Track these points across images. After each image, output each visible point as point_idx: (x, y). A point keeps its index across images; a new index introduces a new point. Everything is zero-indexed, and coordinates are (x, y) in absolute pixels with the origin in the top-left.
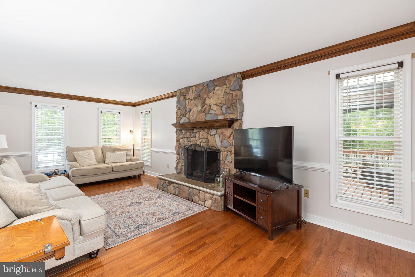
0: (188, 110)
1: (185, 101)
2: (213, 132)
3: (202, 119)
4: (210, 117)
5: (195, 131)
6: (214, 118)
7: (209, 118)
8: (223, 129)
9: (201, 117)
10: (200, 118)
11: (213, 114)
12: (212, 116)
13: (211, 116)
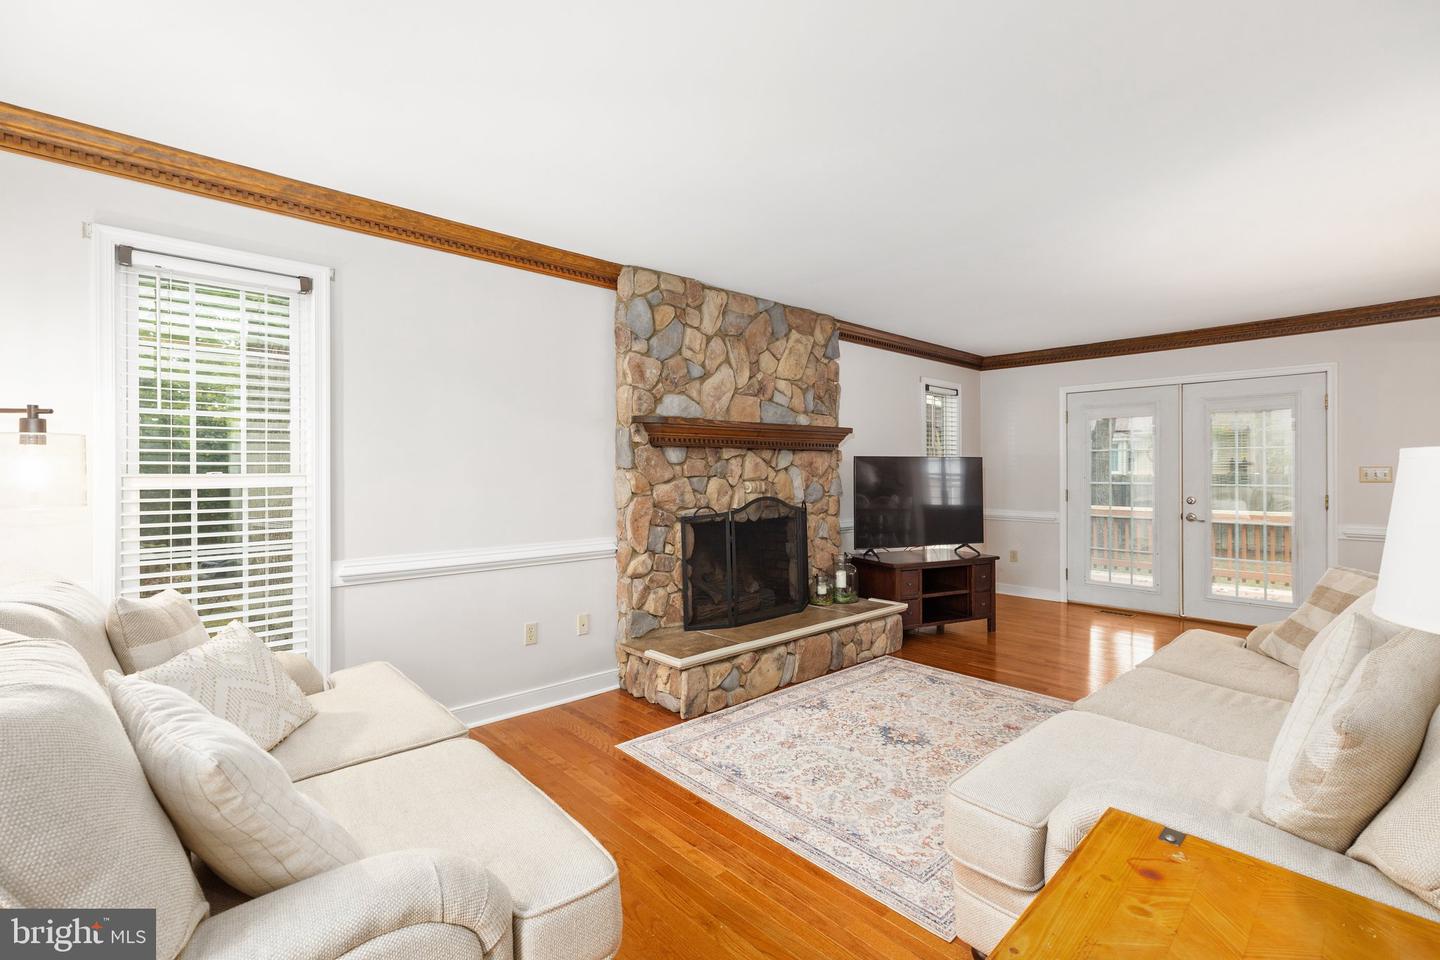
0: (697, 371)
1: (684, 333)
2: (784, 459)
3: (752, 415)
4: (776, 413)
5: (726, 454)
6: (786, 419)
7: (771, 416)
8: (813, 454)
9: (749, 409)
10: (744, 409)
11: (783, 406)
12: (780, 410)
13: (779, 412)
